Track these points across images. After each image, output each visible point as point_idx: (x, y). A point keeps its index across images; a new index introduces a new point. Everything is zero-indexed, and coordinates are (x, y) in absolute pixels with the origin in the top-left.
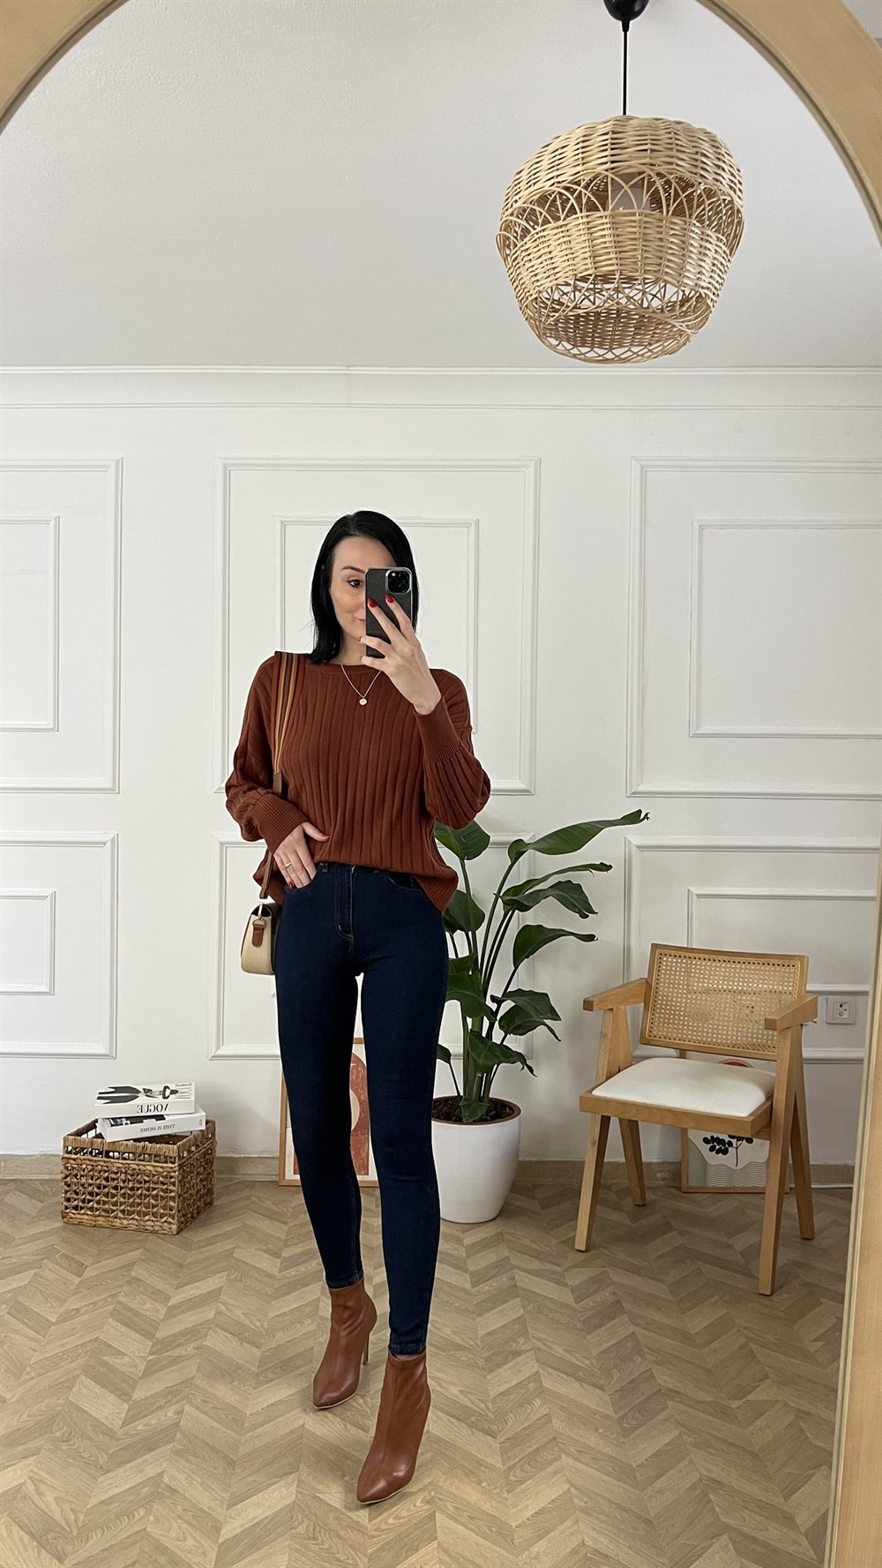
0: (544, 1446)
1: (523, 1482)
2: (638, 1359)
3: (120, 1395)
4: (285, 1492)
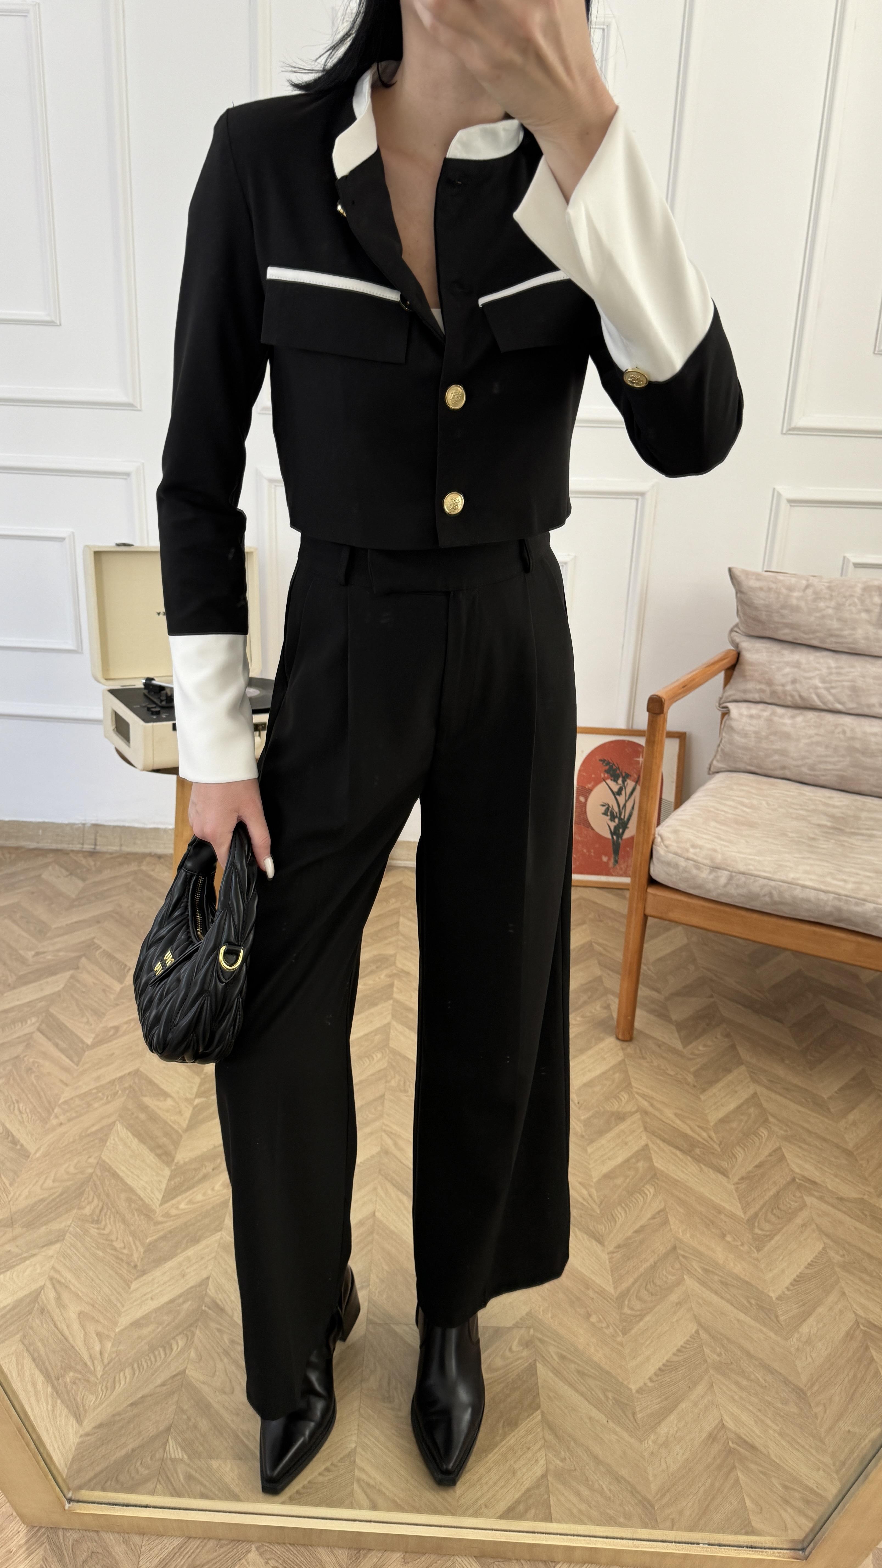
0: (662, 1260)
1: (641, 1317)
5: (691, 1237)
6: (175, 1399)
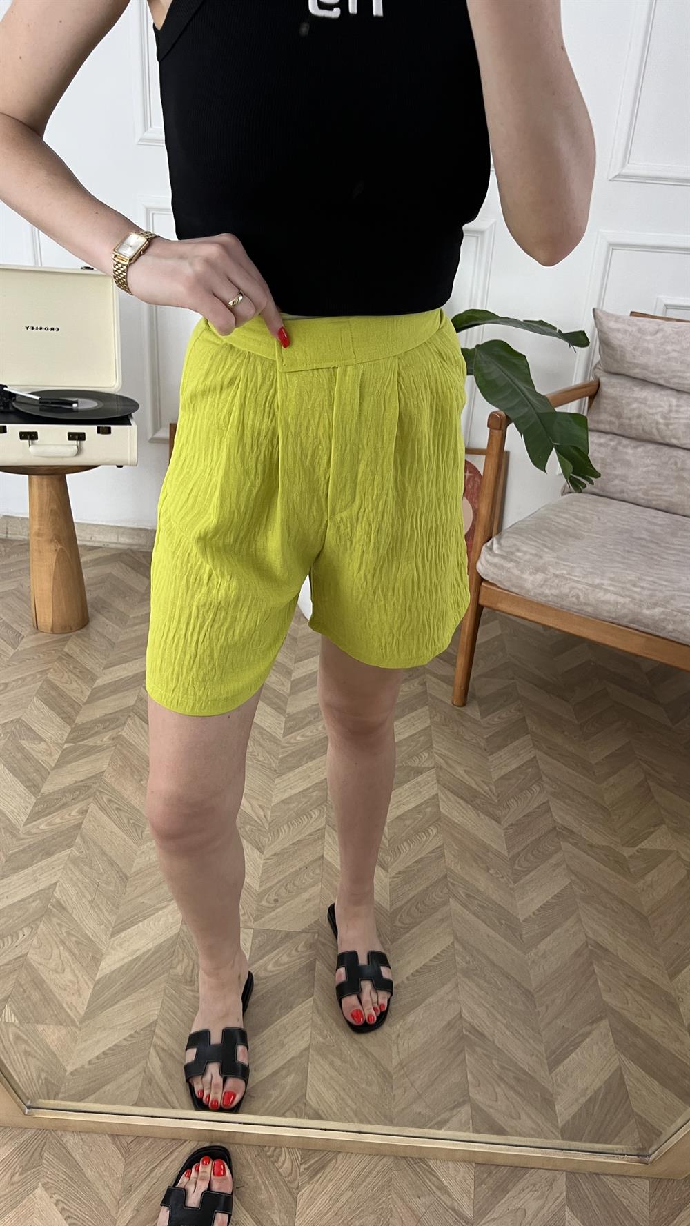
0: (433, 885)
1: (408, 929)
2: (536, 789)
3: (29, 786)
4: (171, 920)
5: (461, 868)
6: (15, 976)
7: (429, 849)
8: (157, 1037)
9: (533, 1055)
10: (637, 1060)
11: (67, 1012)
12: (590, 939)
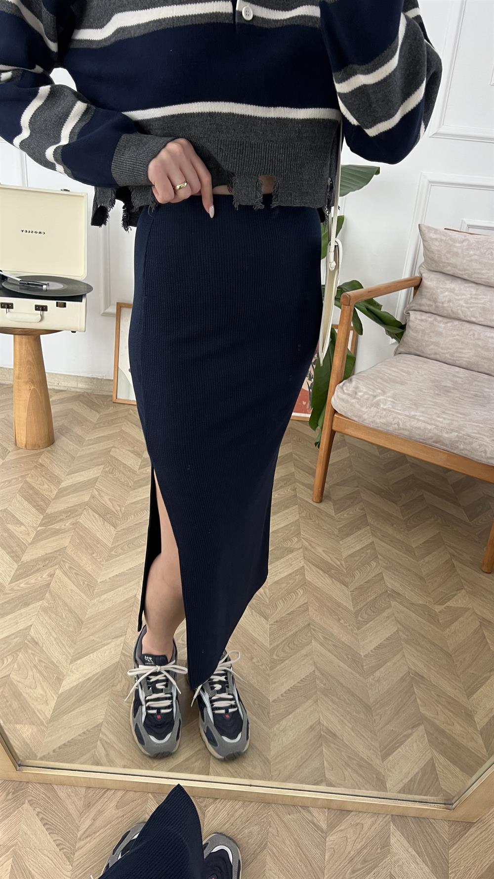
0: (300, 630)
1: (283, 661)
2: (374, 564)
3: (13, 556)
4: (113, 653)
5: (319, 619)
7: (297, 606)
8: (103, 734)
9: (370, 749)
10: (444, 753)
11: (37, 715)
12: (412, 669)
